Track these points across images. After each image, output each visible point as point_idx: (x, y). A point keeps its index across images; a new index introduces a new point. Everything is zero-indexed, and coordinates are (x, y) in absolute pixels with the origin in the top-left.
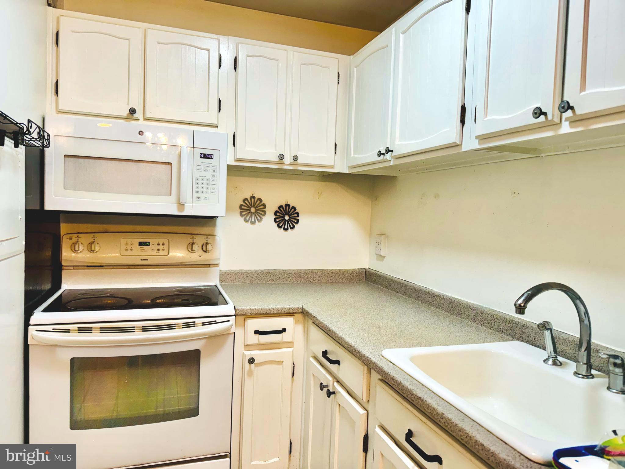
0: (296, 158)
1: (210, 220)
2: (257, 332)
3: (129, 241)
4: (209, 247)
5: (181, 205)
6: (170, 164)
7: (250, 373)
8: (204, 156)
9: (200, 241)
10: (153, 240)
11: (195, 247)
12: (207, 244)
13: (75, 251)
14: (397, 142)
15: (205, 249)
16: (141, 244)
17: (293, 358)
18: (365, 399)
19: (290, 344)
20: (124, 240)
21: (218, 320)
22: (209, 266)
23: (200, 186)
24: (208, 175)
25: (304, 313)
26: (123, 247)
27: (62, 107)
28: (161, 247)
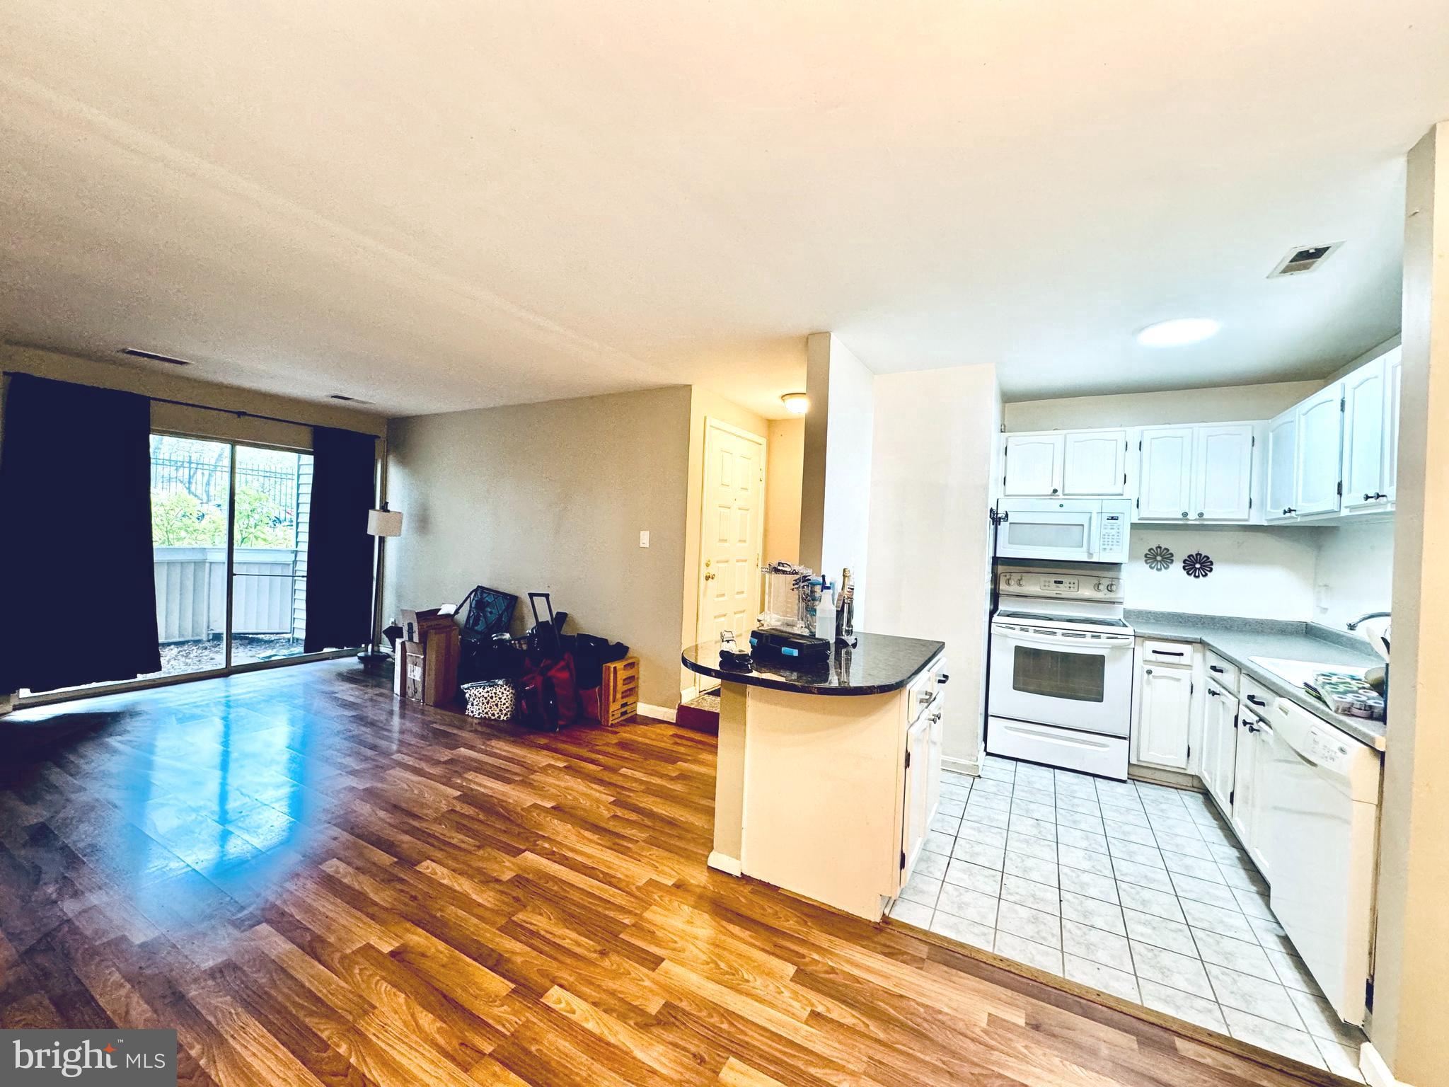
0: (1201, 515)
1: (1116, 565)
2: (1154, 652)
3: (1047, 579)
4: (1114, 588)
5: (1090, 554)
6: (1083, 525)
7: (1149, 682)
8: (1113, 518)
9: (1105, 582)
10: (1065, 579)
11: (1101, 587)
12: (1112, 585)
13: (1009, 584)
14: (1300, 503)
15: (1110, 589)
16: (1056, 582)
17: (1191, 678)
18: (1236, 690)
19: (1189, 667)
20: (1043, 578)
21: (1119, 637)
22: (1114, 603)
23: (1106, 540)
24: (1113, 532)
25: (1201, 642)
26: (1043, 583)
27: (1007, 493)
28: (1072, 585)
